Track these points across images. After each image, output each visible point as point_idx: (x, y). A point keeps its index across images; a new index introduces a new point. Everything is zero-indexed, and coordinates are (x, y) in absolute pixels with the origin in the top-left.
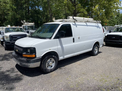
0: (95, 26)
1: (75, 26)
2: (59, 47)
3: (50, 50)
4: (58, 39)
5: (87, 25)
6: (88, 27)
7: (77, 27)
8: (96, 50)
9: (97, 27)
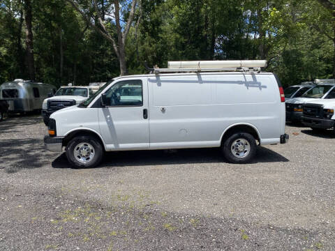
0: (240, 83)
1: (155, 84)
2: (104, 123)
3: (81, 126)
4: (100, 109)
5: (200, 81)
6: (204, 84)
7: (159, 85)
8: (240, 148)
9: (248, 84)
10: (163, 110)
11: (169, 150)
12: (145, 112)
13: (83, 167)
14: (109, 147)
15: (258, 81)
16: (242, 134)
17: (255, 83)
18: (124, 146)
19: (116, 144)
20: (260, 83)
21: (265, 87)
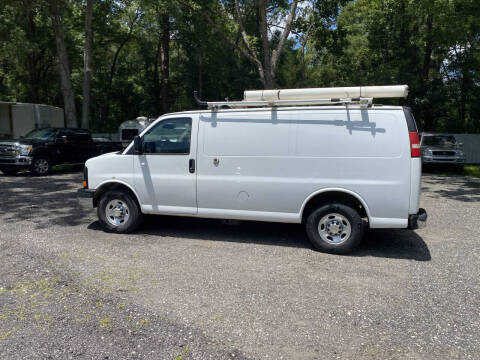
0: (338, 123)
1: (209, 124)
2: (140, 176)
3: (114, 178)
4: (136, 157)
5: (274, 120)
7: (214, 125)
8: (334, 228)
9: (351, 125)
10: (216, 162)
12: (192, 163)
13: (115, 230)
14: (146, 208)
15: (371, 120)
17: (365, 124)
18: (165, 209)
19: (155, 205)
20: (374, 125)
21: (382, 131)
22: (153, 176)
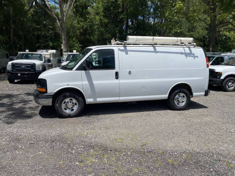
0: (181, 53)
1: (124, 53)
2: (86, 82)
3: (68, 85)
4: (83, 72)
5: (155, 51)
6: (158, 54)
7: (127, 53)
8: (180, 99)
9: (187, 55)
10: (130, 73)
11: (131, 102)
12: (117, 74)
14: (89, 100)
15: (193, 52)
16: (182, 89)
17: (190, 54)
18: (100, 100)
19: (95, 98)
20: (194, 54)
21: (197, 57)
22: (94, 82)
